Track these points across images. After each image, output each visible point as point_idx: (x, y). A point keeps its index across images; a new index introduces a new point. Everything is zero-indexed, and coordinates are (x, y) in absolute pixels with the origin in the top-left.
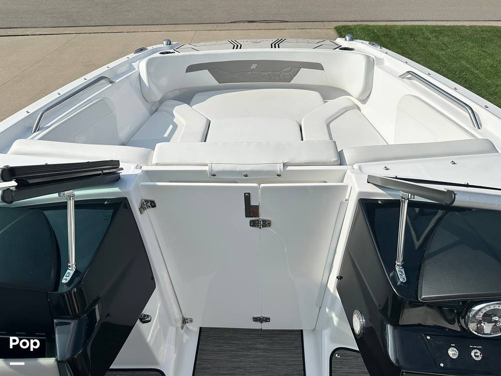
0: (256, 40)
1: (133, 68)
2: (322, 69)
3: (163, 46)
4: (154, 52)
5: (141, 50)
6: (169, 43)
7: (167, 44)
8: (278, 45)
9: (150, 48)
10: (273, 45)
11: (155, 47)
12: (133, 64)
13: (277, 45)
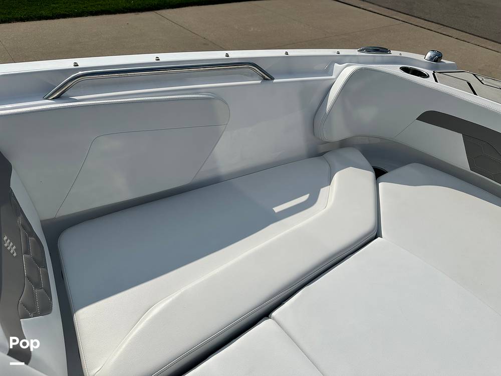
1: (328, 71)
3: (421, 59)
4: (394, 61)
5: (377, 50)
6: (437, 58)
7: (431, 59)
9: (394, 53)
11: (405, 54)
12: (336, 65)
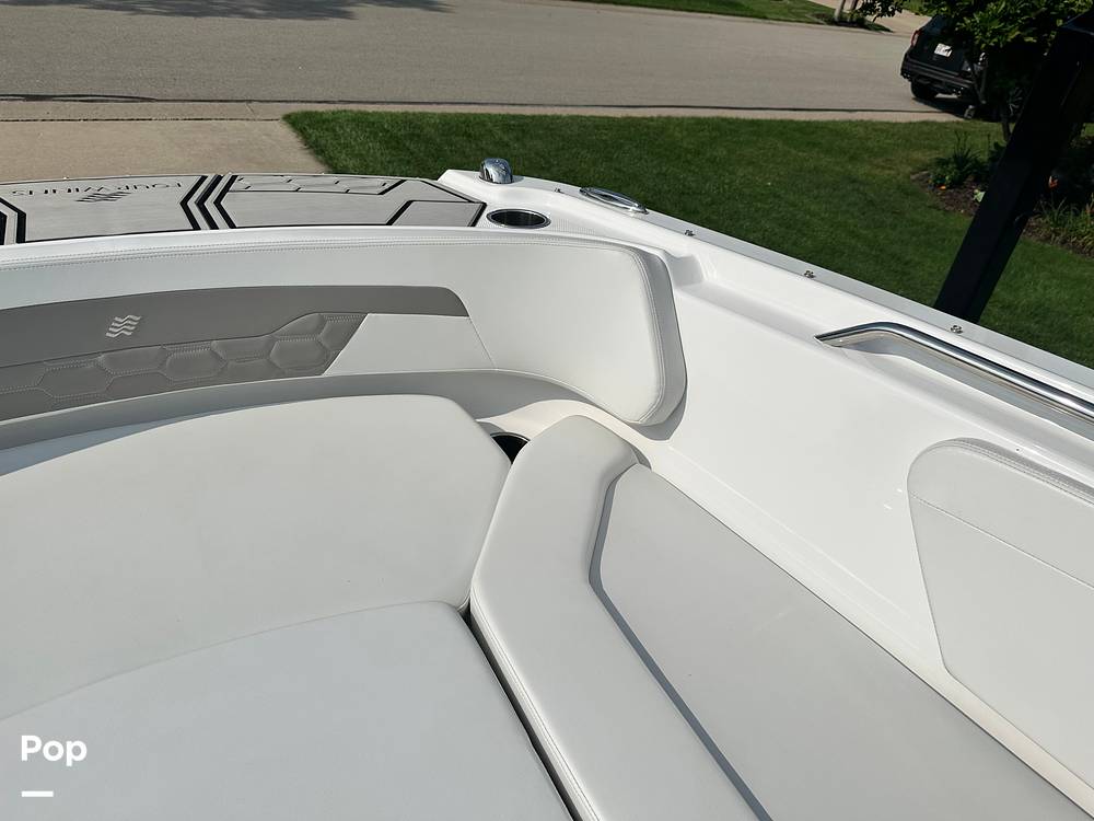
0: (95, 185)
2: (461, 311)
8: (217, 203)
10: (191, 204)
13: (209, 205)
